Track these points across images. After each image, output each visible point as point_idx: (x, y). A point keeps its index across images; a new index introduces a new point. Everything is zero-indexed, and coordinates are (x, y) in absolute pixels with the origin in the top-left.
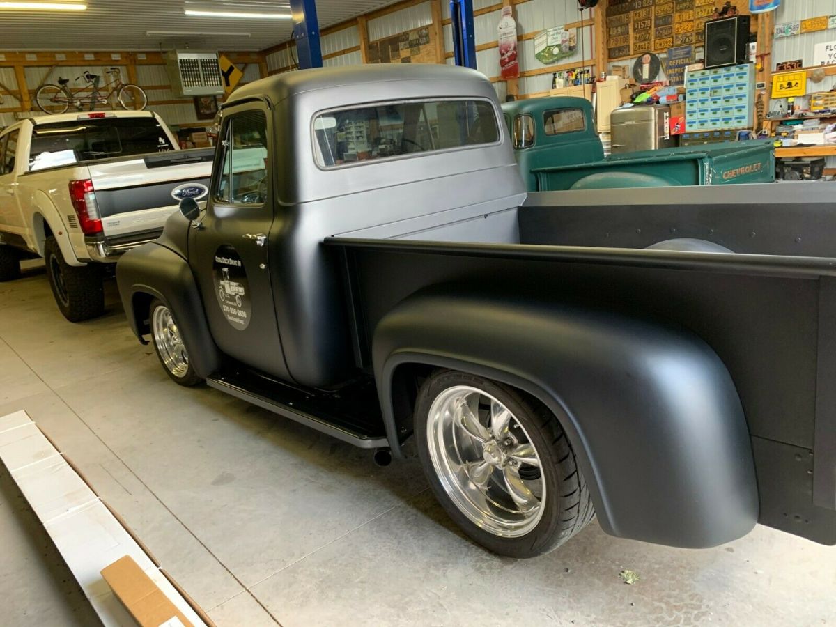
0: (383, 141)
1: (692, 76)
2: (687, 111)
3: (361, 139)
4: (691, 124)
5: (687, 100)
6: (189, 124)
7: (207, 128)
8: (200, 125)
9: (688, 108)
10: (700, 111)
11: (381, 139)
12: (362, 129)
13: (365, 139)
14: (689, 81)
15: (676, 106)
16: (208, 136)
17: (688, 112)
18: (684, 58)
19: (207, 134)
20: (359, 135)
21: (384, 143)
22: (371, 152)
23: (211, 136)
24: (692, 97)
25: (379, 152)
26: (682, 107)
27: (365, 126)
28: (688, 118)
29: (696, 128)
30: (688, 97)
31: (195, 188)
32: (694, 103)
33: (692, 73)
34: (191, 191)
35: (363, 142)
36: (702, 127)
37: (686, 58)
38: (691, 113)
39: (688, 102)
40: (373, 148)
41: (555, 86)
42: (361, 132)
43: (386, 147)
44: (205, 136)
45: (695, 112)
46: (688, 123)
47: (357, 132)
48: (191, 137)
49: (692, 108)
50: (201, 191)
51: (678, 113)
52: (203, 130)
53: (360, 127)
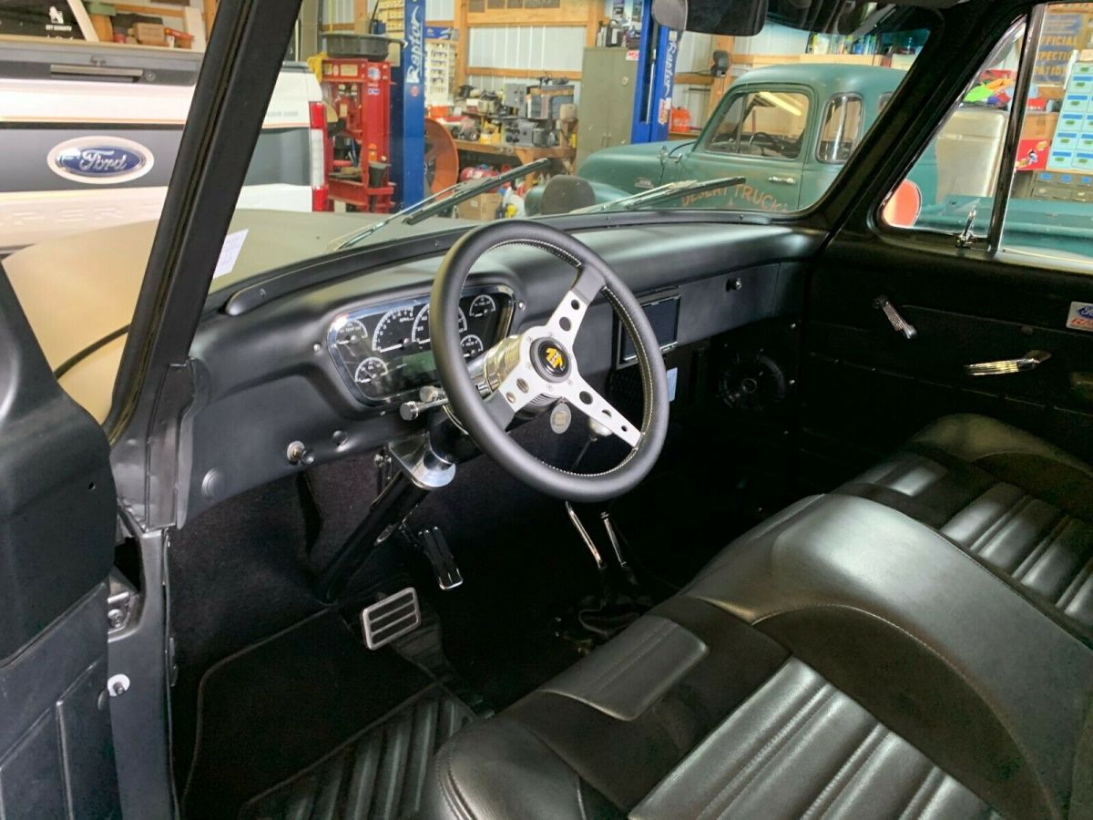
0: (474, 93)
1: (1085, 70)
2: (1057, 132)
3: (439, 84)
4: (1061, 156)
5: (1063, 112)
6: (135, 7)
7: (165, 19)
8: (153, 11)
9: (1062, 125)
10: (1084, 136)
11: (471, 88)
12: (442, 67)
13: (446, 85)
14: (1076, 79)
15: (1036, 119)
16: (166, 34)
17: (1060, 135)
18: (1062, 35)
19: (165, 30)
20: (436, 75)
21: (477, 97)
22: (453, 108)
23: (171, 34)
24: (1074, 108)
25: (465, 110)
26: (1048, 125)
27: (448, 64)
28: (1057, 145)
29: (1068, 166)
30: (1067, 107)
31: (119, 152)
32: (1077, 121)
33: (1085, 66)
34: (104, 157)
35: (441, 90)
36: (1081, 165)
37: (1068, 35)
38: (1066, 137)
39: (1065, 116)
40: (456, 101)
41: (811, 49)
42: (440, 72)
43: (480, 103)
44: (162, 32)
45: (1073, 136)
46: (1055, 154)
47: (434, 71)
48: (136, 31)
49: (1070, 129)
50: (133, 161)
51: (1038, 133)
52: (159, 21)
53: (441, 63)
